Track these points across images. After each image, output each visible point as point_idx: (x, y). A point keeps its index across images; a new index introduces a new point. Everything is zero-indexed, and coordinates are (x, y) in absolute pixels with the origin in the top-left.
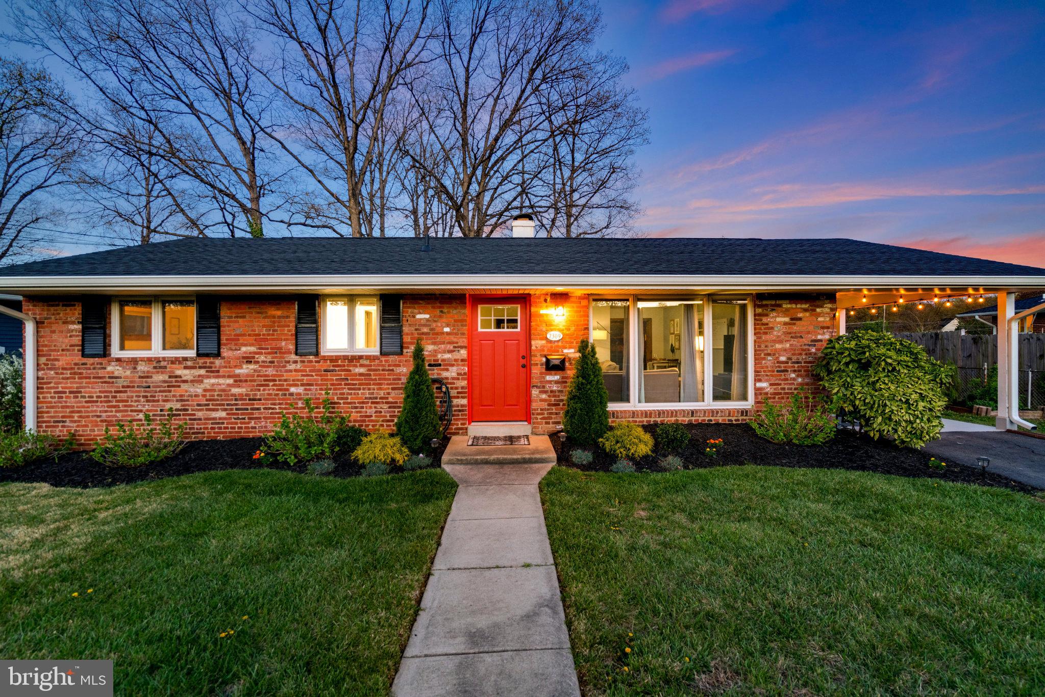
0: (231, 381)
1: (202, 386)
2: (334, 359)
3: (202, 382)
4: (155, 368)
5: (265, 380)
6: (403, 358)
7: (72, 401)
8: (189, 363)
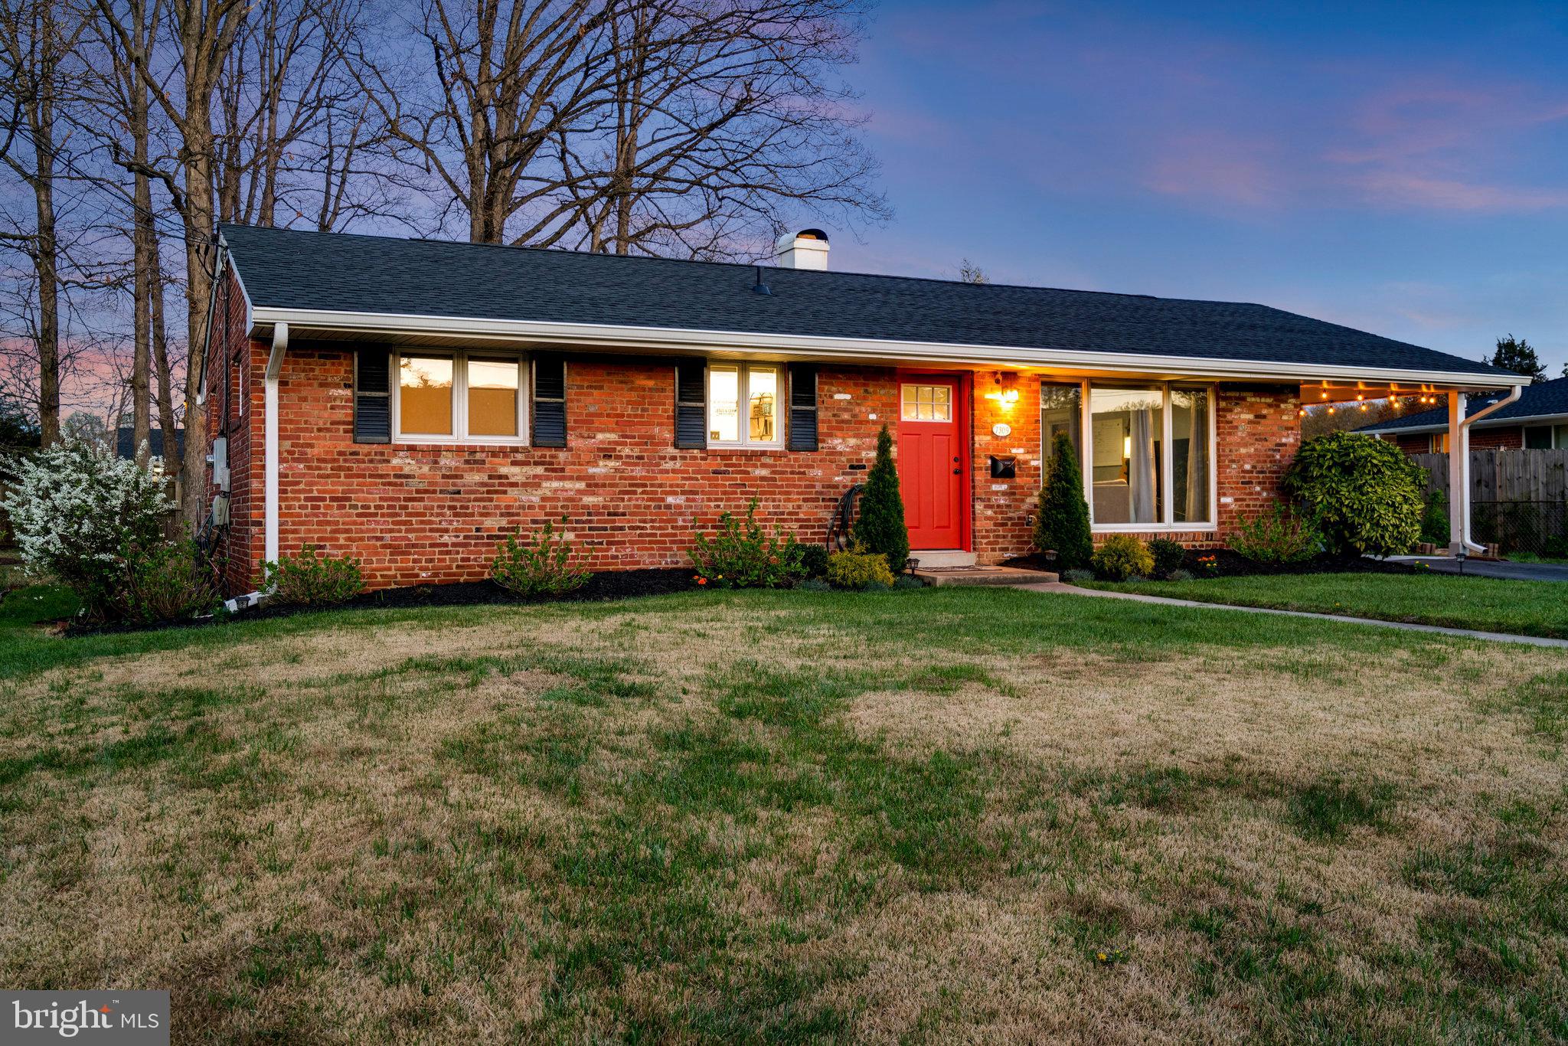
0: (581, 485)
1: (540, 492)
2: (726, 456)
3: (539, 485)
4: (467, 462)
5: (631, 485)
6: (817, 456)
7: (335, 513)
8: (520, 457)
